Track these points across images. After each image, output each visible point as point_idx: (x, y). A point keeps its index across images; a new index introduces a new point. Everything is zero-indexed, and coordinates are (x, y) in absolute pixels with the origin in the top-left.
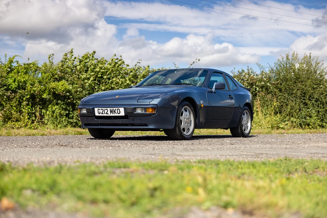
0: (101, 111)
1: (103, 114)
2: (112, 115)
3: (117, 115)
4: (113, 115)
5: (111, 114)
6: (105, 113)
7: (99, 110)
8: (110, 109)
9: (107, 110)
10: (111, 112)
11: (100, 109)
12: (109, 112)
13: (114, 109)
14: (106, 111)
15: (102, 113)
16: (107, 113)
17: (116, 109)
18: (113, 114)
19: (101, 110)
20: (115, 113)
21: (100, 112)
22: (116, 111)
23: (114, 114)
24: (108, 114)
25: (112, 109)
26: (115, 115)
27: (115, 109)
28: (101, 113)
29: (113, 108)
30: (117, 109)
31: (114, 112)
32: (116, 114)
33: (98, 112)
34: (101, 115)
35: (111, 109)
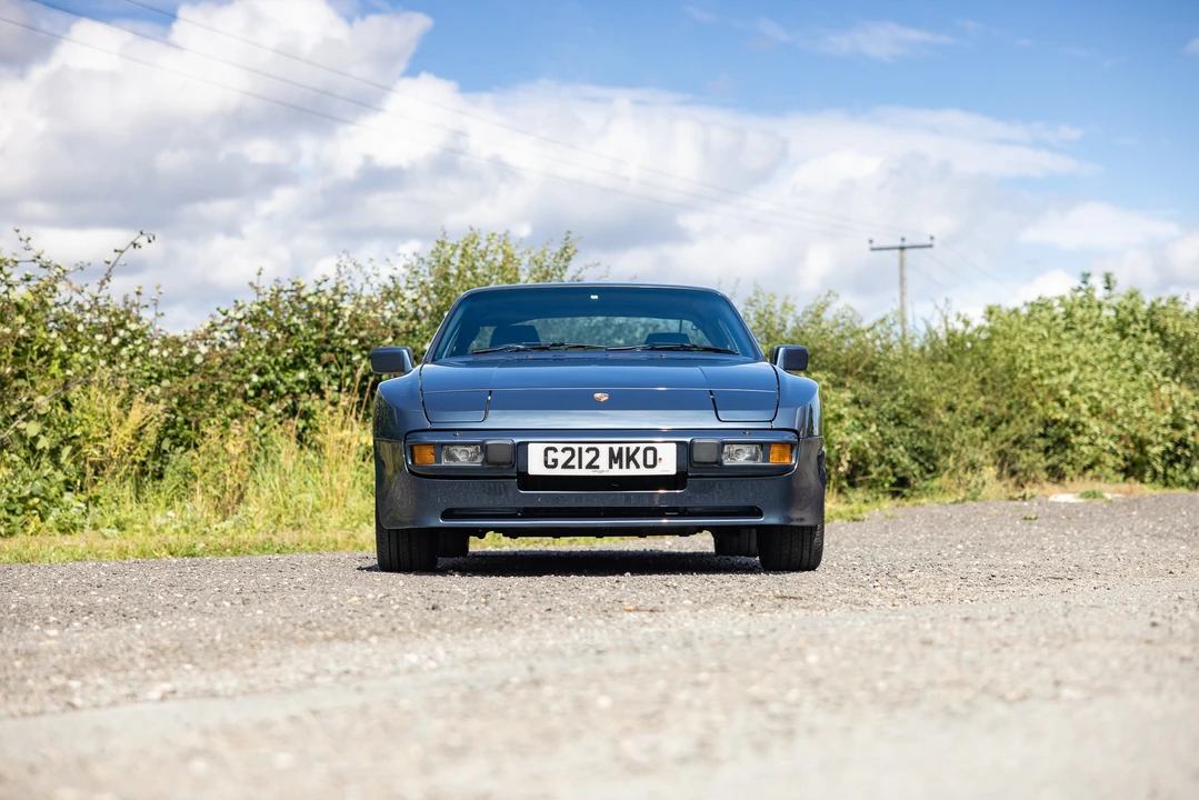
0: (563, 457)
1: (573, 467)
2: (616, 471)
3: (643, 471)
4: (624, 472)
5: (611, 467)
6: (585, 463)
7: (550, 453)
8: (611, 450)
9: (593, 454)
10: (614, 458)
11: (560, 447)
12: (603, 461)
13: (628, 449)
14: (587, 458)
15: (565, 466)
16: (590, 466)
17: (638, 449)
18: (621, 467)
19: (563, 450)
20: (632, 463)
21: (555, 461)
22: (639, 457)
23: (628, 467)
24: (597, 467)
25: (621, 449)
26: (633, 471)
27: (633, 447)
28: (560, 463)
29: (624, 446)
30: (643, 446)
31: (631, 458)
32: (638, 467)
33: (546, 462)
34: (559, 471)
35: (616, 447)
